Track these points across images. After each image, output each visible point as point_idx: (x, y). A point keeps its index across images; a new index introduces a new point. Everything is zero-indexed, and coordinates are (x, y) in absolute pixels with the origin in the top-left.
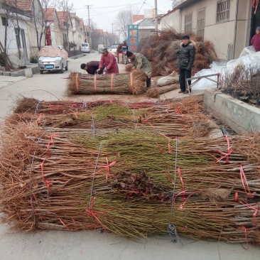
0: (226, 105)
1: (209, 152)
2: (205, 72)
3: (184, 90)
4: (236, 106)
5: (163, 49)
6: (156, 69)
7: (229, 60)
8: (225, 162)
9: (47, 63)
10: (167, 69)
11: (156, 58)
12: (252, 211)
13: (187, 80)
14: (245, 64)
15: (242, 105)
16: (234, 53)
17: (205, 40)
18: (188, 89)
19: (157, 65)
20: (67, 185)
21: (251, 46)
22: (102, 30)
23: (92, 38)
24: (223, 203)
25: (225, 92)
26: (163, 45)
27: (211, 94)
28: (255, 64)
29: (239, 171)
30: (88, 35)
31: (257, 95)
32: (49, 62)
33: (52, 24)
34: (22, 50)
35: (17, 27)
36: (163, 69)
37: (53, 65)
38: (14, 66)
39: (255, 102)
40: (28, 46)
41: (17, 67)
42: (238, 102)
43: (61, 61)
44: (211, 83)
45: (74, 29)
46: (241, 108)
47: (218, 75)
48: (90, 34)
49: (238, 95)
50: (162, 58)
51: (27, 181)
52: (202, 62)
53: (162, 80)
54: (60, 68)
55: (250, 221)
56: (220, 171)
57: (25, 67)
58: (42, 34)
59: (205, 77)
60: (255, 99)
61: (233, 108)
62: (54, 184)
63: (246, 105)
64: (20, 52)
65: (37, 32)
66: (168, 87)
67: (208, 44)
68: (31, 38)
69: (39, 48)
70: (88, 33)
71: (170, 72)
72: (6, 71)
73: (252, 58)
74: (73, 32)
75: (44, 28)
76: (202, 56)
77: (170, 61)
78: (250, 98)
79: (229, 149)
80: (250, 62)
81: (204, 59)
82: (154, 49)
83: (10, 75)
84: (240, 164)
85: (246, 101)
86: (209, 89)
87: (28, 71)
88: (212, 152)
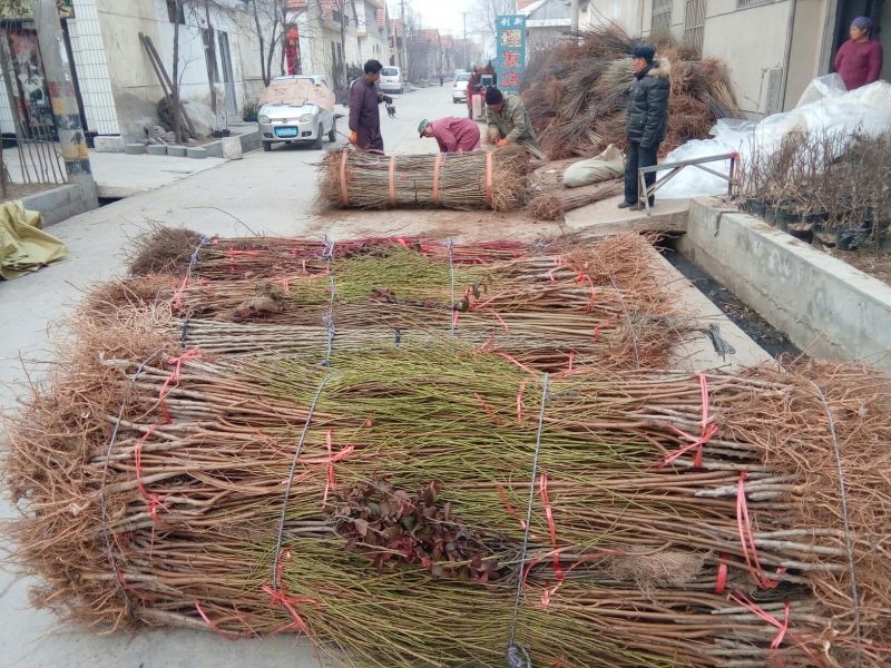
0: (748, 247)
1: (642, 428)
2: (696, 149)
3: (632, 199)
4: (775, 251)
5: (589, 81)
6: (566, 138)
7: (768, 113)
8: (691, 464)
9: (280, 123)
10: (596, 139)
11: (567, 109)
12: (770, 629)
13: (642, 171)
14: (810, 125)
15: (792, 249)
16: (783, 94)
17: (705, 56)
18: (644, 198)
19: (570, 127)
20: (211, 510)
21: (833, 75)
22: (436, 31)
23: (411, 52)
24: (678, 597)
25: (749, 207)
26: (587, 72)
27: (707, 212)
28: (840, 128)
29: (733, 497)
30: (399, 44)
31: (839, 218)
32: (285, 120)
33: (302, 18)
34: (221, 86)
35: (206, 26)
36: (585, 137)
37: (296, 127)
38: (198, 131)
39: (832, 239)
40: (237, 77)
41: (205, 132)
42: (782, 239)
43: (316, 117)
44: (711, 180)
45: (362, 29)
46: (788, 258)
47: (733, 158)
48: (404, 42)
49: (785, 219)
50: (583, 108)
51: (94, 495)
52: (693, 119)
53: (578, 170)
54: (313, 136)
55: (761, 658)
56: (672, 493)
57: (226, 133)
58: (273, 44)
59: (694, 163)
60: (832, 231)
61: (766, 255)
62: (174, 506)
63: (803, 250)
64: (214, 93)
65: (261, 41)
66: (592, 191)
67: (713, 67)
68: (245, 55)
69: (267, 82)
70: (399, 40)
71: (602, 147)
72: (177, 142)
73: (834, 109)
74: (360, 39)
75: (279, 29)
76: (692, 102)
77: (603, 116)
78: (818, 228)
79: (704, 423)
80: (827, 121)
81: (698, 109)
82: (564, 82)
83: (185, 154)
84: (738, 473)
85: (806, 237)
86: (704, 198)
87: (231, 145)
88: (652, 429)
